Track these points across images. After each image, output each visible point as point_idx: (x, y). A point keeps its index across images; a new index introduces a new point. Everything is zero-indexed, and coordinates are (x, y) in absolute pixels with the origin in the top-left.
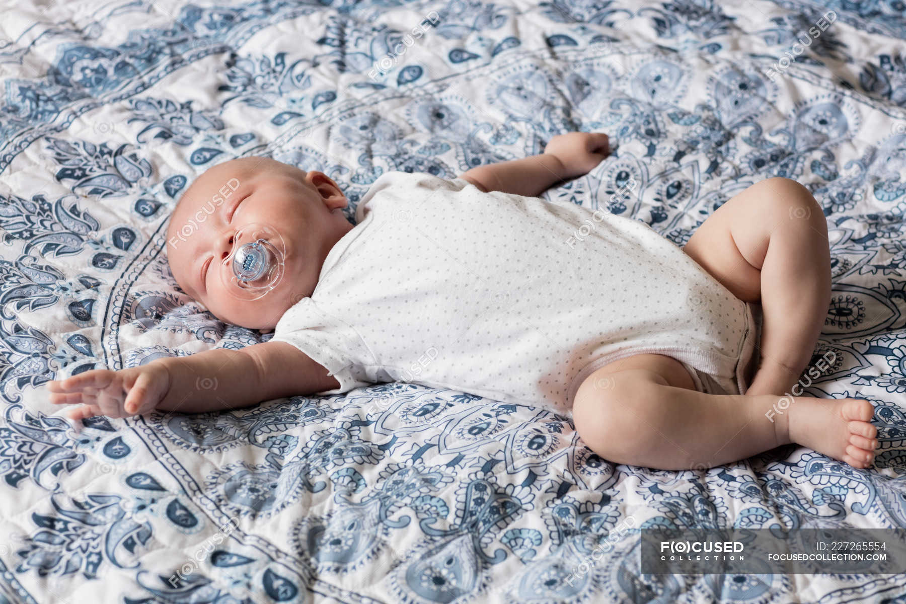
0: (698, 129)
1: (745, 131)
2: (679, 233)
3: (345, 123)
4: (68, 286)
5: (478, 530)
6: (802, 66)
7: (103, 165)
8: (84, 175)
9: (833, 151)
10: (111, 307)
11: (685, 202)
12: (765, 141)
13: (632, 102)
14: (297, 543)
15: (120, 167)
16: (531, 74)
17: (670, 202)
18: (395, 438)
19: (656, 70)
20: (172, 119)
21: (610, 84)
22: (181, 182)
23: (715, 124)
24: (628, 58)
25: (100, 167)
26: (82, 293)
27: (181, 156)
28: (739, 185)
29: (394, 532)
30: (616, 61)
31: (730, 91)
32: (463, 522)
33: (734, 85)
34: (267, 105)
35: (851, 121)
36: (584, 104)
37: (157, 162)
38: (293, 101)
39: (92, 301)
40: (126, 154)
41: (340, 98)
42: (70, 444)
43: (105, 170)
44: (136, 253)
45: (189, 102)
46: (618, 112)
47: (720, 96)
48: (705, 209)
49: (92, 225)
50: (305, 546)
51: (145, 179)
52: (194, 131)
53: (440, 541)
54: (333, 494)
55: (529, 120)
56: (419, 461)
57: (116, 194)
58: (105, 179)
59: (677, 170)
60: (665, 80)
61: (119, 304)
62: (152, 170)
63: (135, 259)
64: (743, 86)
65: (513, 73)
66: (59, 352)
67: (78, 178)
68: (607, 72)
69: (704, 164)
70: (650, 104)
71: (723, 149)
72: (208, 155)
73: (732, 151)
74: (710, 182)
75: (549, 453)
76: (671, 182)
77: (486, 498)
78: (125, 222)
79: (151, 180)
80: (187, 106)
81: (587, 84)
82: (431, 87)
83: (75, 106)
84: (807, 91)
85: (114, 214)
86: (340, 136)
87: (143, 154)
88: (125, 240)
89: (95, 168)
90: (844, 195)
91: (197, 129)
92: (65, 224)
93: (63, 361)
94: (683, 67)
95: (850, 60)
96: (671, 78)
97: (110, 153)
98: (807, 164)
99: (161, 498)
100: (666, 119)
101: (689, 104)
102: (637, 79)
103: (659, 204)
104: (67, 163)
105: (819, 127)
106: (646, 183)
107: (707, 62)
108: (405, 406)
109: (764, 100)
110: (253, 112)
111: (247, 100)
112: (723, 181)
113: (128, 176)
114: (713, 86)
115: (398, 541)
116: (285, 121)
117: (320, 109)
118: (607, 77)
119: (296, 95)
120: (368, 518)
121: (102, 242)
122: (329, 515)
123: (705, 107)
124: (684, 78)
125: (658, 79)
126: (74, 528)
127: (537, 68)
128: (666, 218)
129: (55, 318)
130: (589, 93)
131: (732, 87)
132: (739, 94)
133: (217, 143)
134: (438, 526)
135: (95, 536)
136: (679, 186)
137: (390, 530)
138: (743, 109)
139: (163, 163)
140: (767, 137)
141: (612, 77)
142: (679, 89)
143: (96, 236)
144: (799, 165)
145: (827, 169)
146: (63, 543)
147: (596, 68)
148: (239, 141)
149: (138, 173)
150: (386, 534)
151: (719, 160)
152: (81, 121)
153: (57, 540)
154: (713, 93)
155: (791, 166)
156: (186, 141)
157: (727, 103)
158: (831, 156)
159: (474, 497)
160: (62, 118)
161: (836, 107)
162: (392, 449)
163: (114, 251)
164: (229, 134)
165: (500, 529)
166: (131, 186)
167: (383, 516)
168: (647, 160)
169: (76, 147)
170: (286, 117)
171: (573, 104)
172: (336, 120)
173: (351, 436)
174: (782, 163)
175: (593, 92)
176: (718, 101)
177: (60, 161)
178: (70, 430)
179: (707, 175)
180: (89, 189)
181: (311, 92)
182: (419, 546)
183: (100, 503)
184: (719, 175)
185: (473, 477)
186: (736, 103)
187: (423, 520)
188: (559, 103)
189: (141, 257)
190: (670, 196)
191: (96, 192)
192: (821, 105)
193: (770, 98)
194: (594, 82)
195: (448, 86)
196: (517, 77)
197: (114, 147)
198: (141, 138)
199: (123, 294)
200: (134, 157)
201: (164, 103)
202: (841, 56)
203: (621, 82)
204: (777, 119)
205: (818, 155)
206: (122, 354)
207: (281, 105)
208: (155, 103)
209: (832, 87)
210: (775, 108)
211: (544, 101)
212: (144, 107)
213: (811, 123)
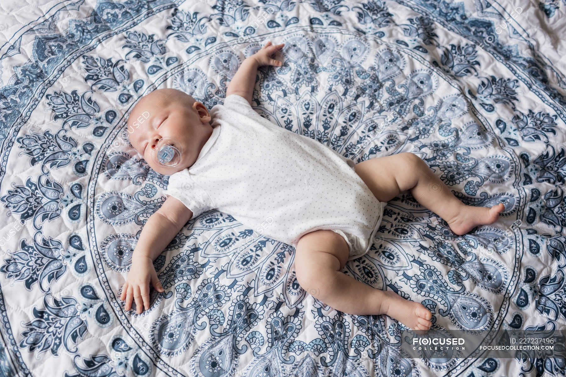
0: (368, 81)
1: (388, 84)
2: (351, 147)
3: (218, 56)
4: (77, 152)
5: (236, 332)
6: (418, 52)
7: (107, 73)
8: (98, 78)
9: (424, 99)
10: (96, 164)
11: (357, 124)
12: (395, 90)
13: (342, 59)
14: (153, 337)
15: (115, 74)
16: (301, 39)
17: (350, 123)
18: (209, 261)
19: (355, 45)
20: (143, 46)
21: (334, 48)
22: (142, 83)
23: (375, 79)
24: (344, 36)
25: (105, 75)
26: (83, 156)
27: (143, 69)
28: (380, 117)
29: (198, 332)
30: (338, 36)
31: (385, 62)
32: (230, 328)
33: (387, 59)
34: (187, 40)
35: (434, 84)
36: (321, 56)
37: (133, 72)
38: (197, 40)
39: (87, 161)
40: (119, 66)
41: (218, 41)
42: (60, 258)
43: (108, 76)
44: (115, 124)
45: (153, 35)
46: (335, 65)
47: (380, 64)
48: (364, 131)
49: (97, 109)
50: (156, 337)
51: (126, 81)
52: (151, 55)
53: (218, 339)
54: (175, 298)
55: (296, 62)
56: (217, 280)
57: (112, 89)
58: (107, 81)
59: (355, 105)
60: (358, 51)
61: (99, 162)
62: (130, 76)
63: (114, 129)
64: (391, 60)
65: (293, 37)
66: (65, 198)
67: (95, 80)
68: (334, 41)
69: (367, 104)
70: (349, 62)
71: (376, 93)
72: (155, 69)
73: (380, 95)
74: (369, 113)
75: (275, 281)
76: (352, 112)
77: (242, 313)
78: (113, 106)
79: (128, 82)
80: (151, 37)
81: (324, 46)
82: (258, 39)
83: (101, 35)
84: (418, 66)
85: (108, 101)
86: (214, 65)
87: (127, 67)
88: (111, 118)
89: (103, 75)
90: (425, 130)
91: (153, 53)
92: (84, 109)
93: (66, 203)
94: (367, 46)
95: (438, 46)
96: (360, 50)
97: (111, 66)
98: (412, 106)
99: (95, 304)
100: (355, 74)
101: (366, 66)
102: (346, 47)
103: (345, 124)
104: (91, 71)
105: (420, 85)
106: (341, 111)
107: (377, 43)
108: (217, 238)
109: (399, 68)
110: (180, 43)
111: (178, 36)
112: (374, 114)
113: (118, 79)
114: (377, 59)
115: (199, 337)
116: (192, 52)
117: (209, 47)
118: (333, 44)
119: (199, 37)
120: (188, 321)
121: (100, 118)
122: (171, 314)
123: (373, 68)
124: (366, 52)
125: (355, 49)
126: (52, 319)
127: (304, 36)
128: (347, 134)
129: (67, 174)
130: (324, 51)
131: (386, 60)
132: (388, 64)
133: (160, 63)
134: (218, 331)
135: (60, 326)
136: (354, 115)
137: (197, 330)
138: (389, 72)
139: (135, 72)
140: (397, 88)
141: (336, 45)
142: (363, 57)
143: (98, 115)
144: (408, 107)
145: (420, 110)
146: (45, 328)
147: (329, 38)
148: (171, 62)
149: (123, 78)
150: (195, 333)
151: (374, 102)
152: (102, 46)
153: (43, 326)
154: (377, 62)
155: (404, 107)
156: (147, 60)
157: (382, 68)
158: (422, 103)
159: (237, 313)
160: (94, 42)
161: (429, 77)
162: (207, 268)
163: (105, 124)
164: (167, 56)
165: (247, 331)
166: (119, 85)
167: (195, 321)
168: (343, 97)
169: (96, 61)
170: (193, 49)
171: (316, 56)
172: (214, 53)
173: (189, 259)
174: (401, 105)
175: (326, 50)
176: (379, 66)
177: (87, 70)
178: (62, 249)
179: (367, 109)
180: (99, 86)
181: (205, 36)
182: (208, 342)
183: (67, 303)
184: (373, 109)
185: (238, 298)
186: (387, 68)
187: (213, 325)
188: (310, 55)
189: (117, 127)
190: (350, 120)
191: (102, 88)
192: (422, 74)
193: (401, 68)
194: (327, 45)
195: (265, 38)
196: (294, 39)
197: (114, 61)
198: (127, 57)
199: (102, 155)
200: (122, 68)
201: (142, 35)
202: (435, 43)
203: (339, 47)
204: (402, 79)
205: (417, 102)
206: (96, 197)
207: (192, 41)
208: (137, 35)
209: (429, 66)
210: (403, 72)
211: (304, 54)
212: (132, 37)
213: (417, 82)
